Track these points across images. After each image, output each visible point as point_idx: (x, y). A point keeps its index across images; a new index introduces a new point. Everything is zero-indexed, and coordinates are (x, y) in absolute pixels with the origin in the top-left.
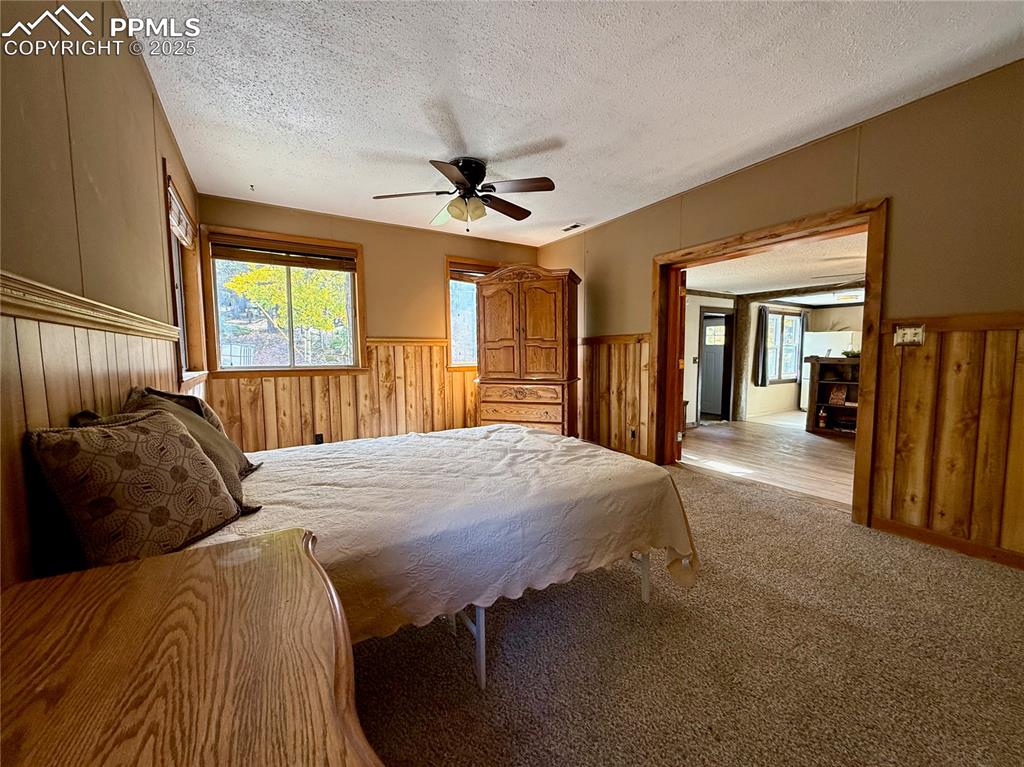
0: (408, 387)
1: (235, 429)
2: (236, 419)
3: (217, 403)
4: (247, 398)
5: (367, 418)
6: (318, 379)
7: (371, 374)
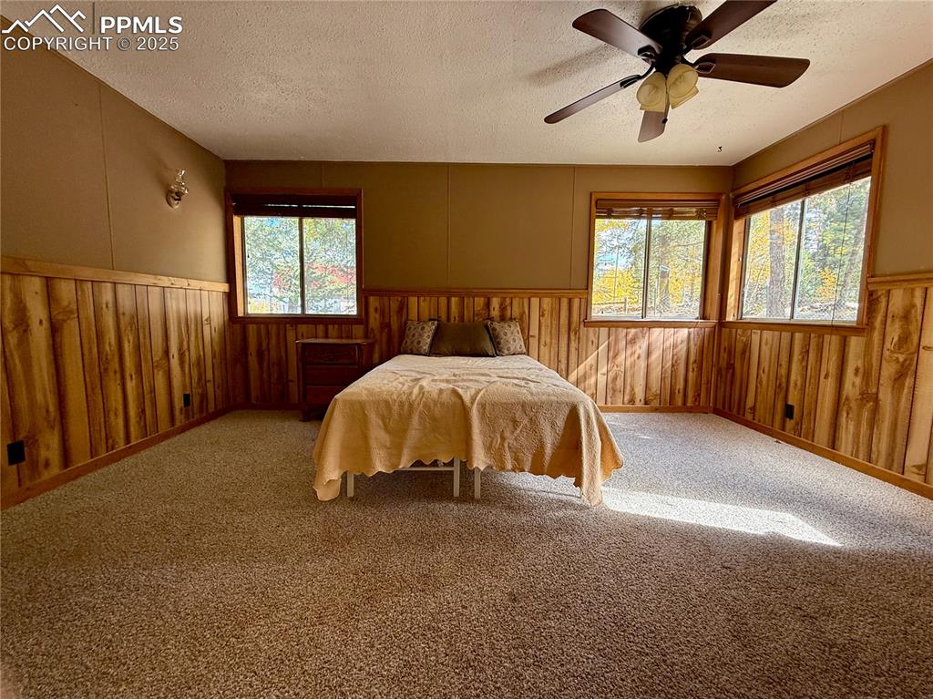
1: (729, 376)
2: (731, 366)
3: (722, 350)
4: (739, 347)
5: (854, 405)
6: (798, 336)
7: (871, 337)
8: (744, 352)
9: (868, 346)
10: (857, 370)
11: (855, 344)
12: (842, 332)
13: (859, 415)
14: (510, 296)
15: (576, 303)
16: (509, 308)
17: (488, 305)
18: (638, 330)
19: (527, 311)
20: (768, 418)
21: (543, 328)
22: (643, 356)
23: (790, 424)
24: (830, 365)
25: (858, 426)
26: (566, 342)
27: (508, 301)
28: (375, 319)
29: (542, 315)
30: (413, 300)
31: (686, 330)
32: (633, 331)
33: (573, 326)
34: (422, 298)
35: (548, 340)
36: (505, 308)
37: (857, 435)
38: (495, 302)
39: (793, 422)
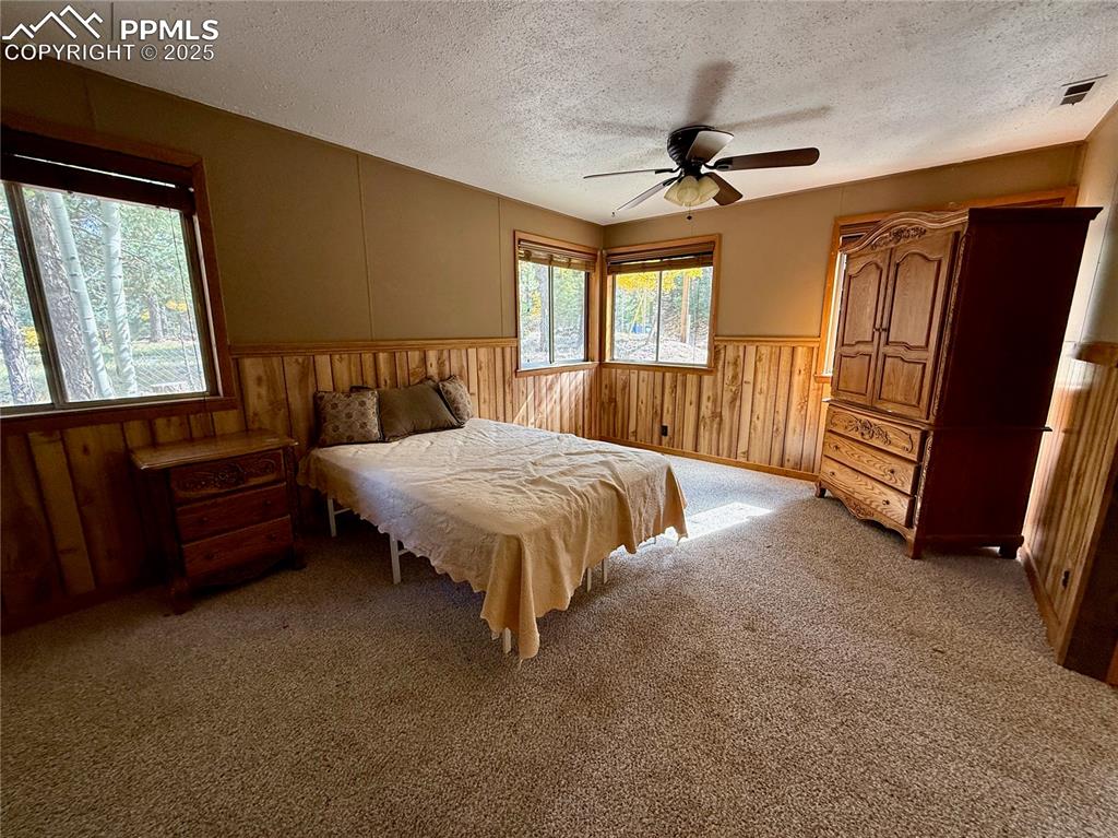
0: (757, 395)
1: (612, 408)
2: (612, 400)
3: (603, 386)
4: (620, 385)
5: (708, 421)
6: (668, 375)
7: (716, 376)
8: (624, 388)
9: (715, 382)
10: (709, 398)
11: (707, 379)
12: (698, 372)
13: (712, 427)
14: (449, 347)
15: (508, 350)
16: (447, 363)
17: (424, 360)
18: (553, 376)
19: (465, 364)
20: (648, 438)
21: (481, 383)
22: (558, 401)
23: (665, 439)
24: (691, 395)
25: (711, 434)
26: (502, 396)
27: (445, 354)
28: (259, 396)
29: (479, 368)
30: (323, 361)
31: (582, 372)
32: (550, 377)
33: (507, 378)
34: (337, 357)
35: (487, 397)
36: (443, 363)
37: (710, 440)
38: (432, 356)
39: (667, 437)
